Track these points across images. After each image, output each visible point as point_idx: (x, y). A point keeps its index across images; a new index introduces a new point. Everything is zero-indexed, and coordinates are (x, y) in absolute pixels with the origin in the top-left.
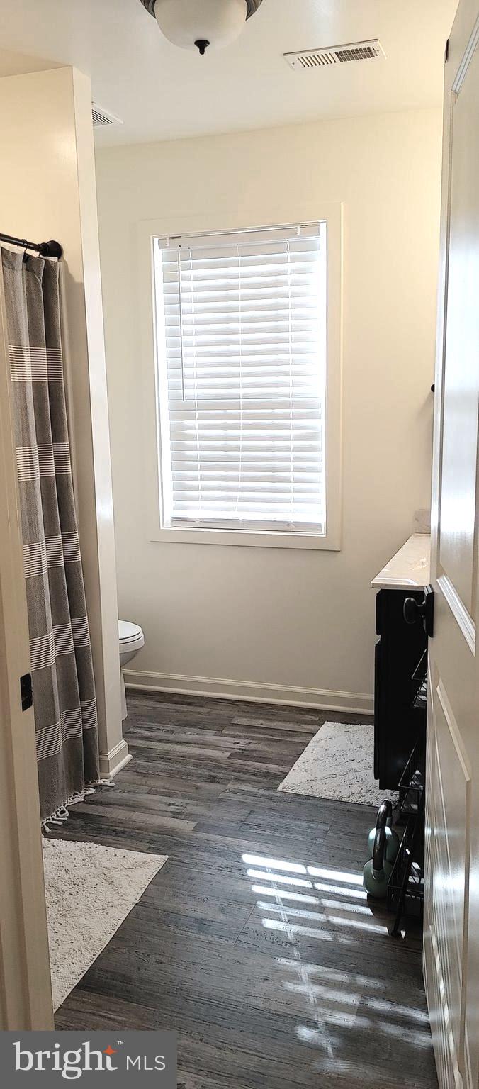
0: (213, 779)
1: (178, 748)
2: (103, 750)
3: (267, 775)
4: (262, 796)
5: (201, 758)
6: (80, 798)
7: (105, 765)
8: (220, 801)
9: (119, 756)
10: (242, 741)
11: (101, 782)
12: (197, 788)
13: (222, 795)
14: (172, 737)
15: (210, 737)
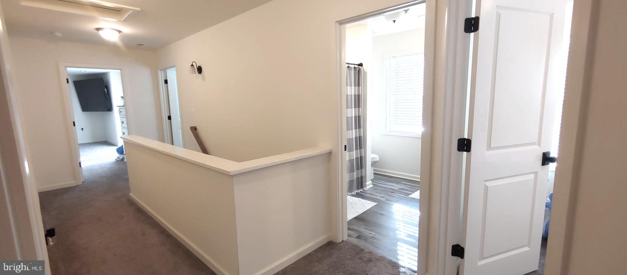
0: (392, 192)
1: (385, 186)
2: (366, 182)
3: (407, 193)
4: (404, 197)
5: (390, 188)
6: (359, 191)
7: (366, 186)
8: (393, 196)
9: (369, 185)
10: (403, 187)
11: (364, 189)
12: (388, 193)
13: (394, 195)
14: (384, 184)
15: (394, 185)
